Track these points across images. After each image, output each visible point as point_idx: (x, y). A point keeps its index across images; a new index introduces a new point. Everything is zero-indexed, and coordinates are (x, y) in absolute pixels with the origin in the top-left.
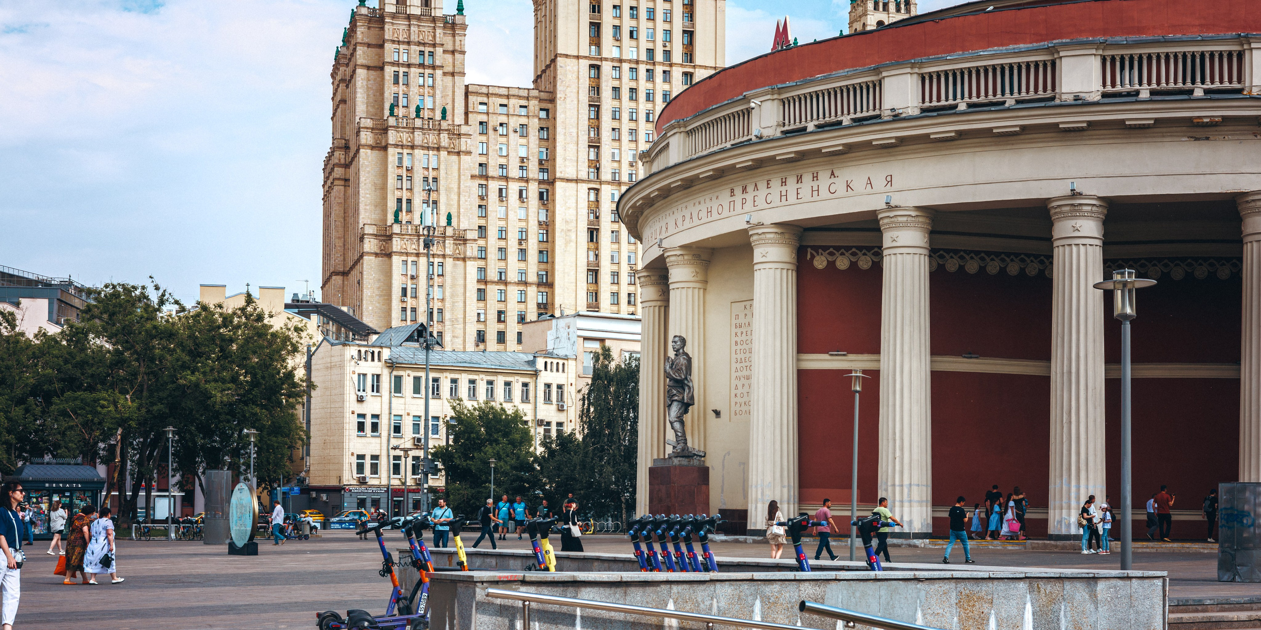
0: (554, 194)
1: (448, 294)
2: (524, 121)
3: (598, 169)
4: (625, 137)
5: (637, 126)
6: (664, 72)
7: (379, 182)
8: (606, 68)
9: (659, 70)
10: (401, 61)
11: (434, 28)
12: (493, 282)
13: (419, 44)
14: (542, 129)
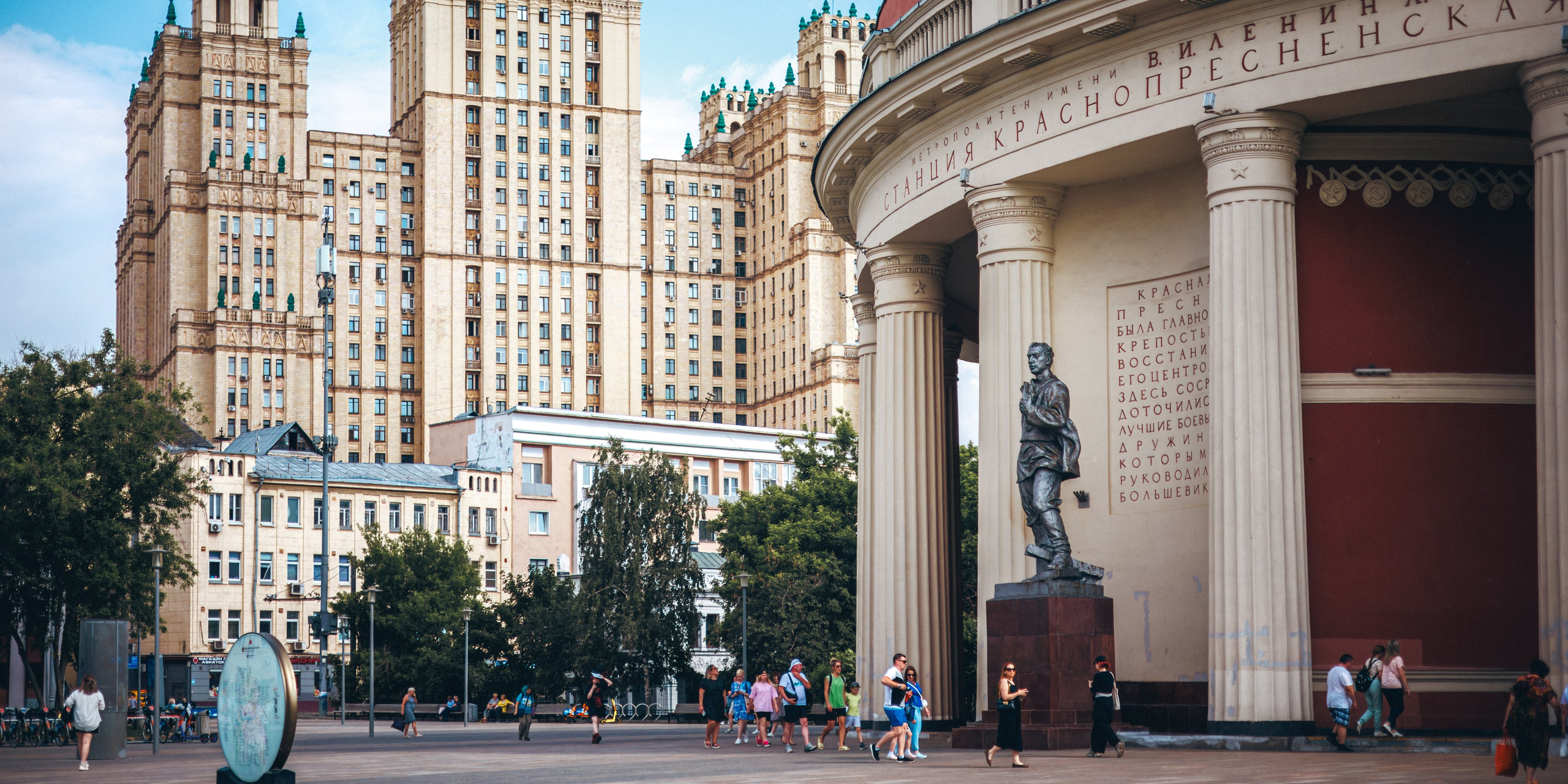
0: (421, 274)
1: (289, 401)
2: (381, 178)
3: (478, 242)
4: (514, 199)
5: (529, 185)
6: (563, 116)
7: (196, 254)
8: (489, 111)
9: (556, 114)
10: (223, 97)
11: (267, 54)
12: (343, 389)
13: (247, 74)
14: (405, 189)
